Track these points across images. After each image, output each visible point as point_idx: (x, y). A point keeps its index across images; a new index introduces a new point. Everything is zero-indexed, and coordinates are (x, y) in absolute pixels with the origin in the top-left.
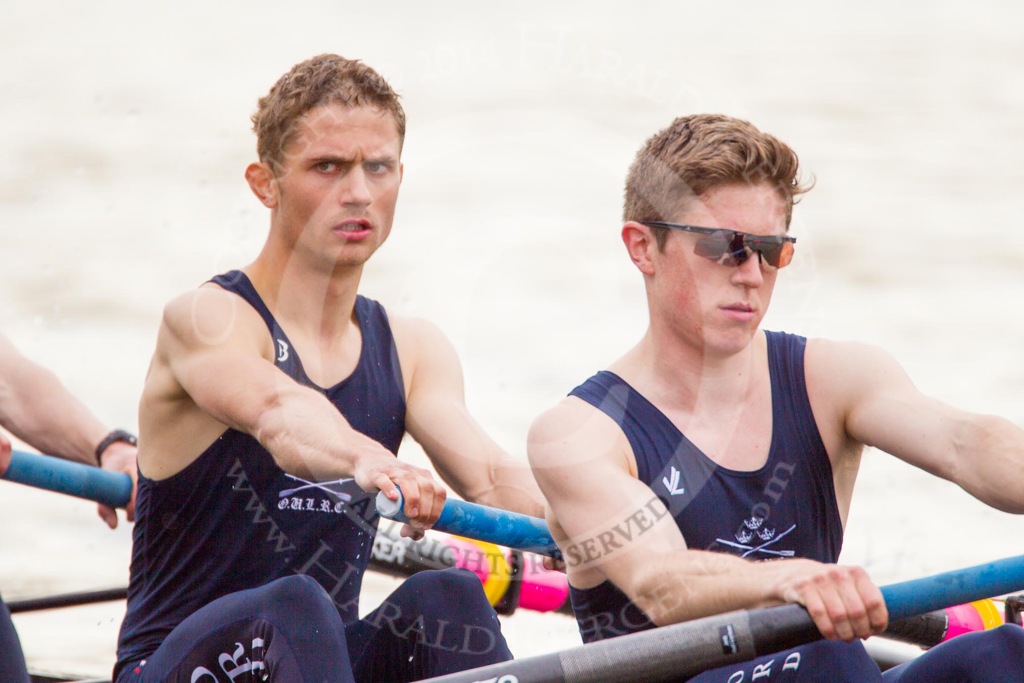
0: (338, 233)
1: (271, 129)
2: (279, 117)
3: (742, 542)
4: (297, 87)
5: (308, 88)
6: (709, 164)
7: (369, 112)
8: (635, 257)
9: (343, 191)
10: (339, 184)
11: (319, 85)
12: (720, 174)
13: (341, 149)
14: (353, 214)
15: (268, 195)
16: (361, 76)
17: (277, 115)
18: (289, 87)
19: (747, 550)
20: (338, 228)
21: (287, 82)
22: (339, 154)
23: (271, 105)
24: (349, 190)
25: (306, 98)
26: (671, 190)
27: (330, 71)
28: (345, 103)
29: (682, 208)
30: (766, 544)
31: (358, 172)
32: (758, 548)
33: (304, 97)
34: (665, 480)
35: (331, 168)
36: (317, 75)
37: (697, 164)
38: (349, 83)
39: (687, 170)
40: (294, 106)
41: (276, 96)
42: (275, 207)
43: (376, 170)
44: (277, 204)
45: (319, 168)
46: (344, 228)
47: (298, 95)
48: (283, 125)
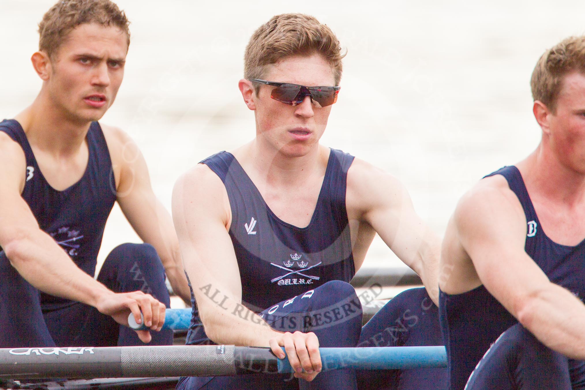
0: (87, 101)
1: (53, 33)
2: (59, 27)
3: (287, 267)
4: (72, 10)
5: (79, 12)
6: (278, 45)
7: (114, 30)
8: (246, 100)
9: (94, 76)
10: (91, 71)
11: (86, 11)
12: (284, 51)
13: (96, 51)
14: (98, 91)
15: (43, 72)
16: (111, 9)
17: (58, 25)
18: (67, 9)
19: (290, 272)
20: (87, 98)
21: (64, 6)
22: (95, 53)
23: (53, 19)
24: (98, 76)
25: (78, 18)
26: (260, 60)
27: (92, 3)
28: (102, 23)
29: (266, 71)
30: (301, 270)
31: (104, 67)
32: (297, 272)
33: (77, 16)
34: (246, 225)
35: (88, 62)
36: (85, 4)
37: (272, 44)
38: (104, 13)
39: (267, 49)
40: (70, 22)
41: (57, 13)
42: (47, 80)
43: (114, 66)
44: (49, 78)
45: (81, 61)
46: (90, 99)
47: (73, 15)
48: (61, 32)
